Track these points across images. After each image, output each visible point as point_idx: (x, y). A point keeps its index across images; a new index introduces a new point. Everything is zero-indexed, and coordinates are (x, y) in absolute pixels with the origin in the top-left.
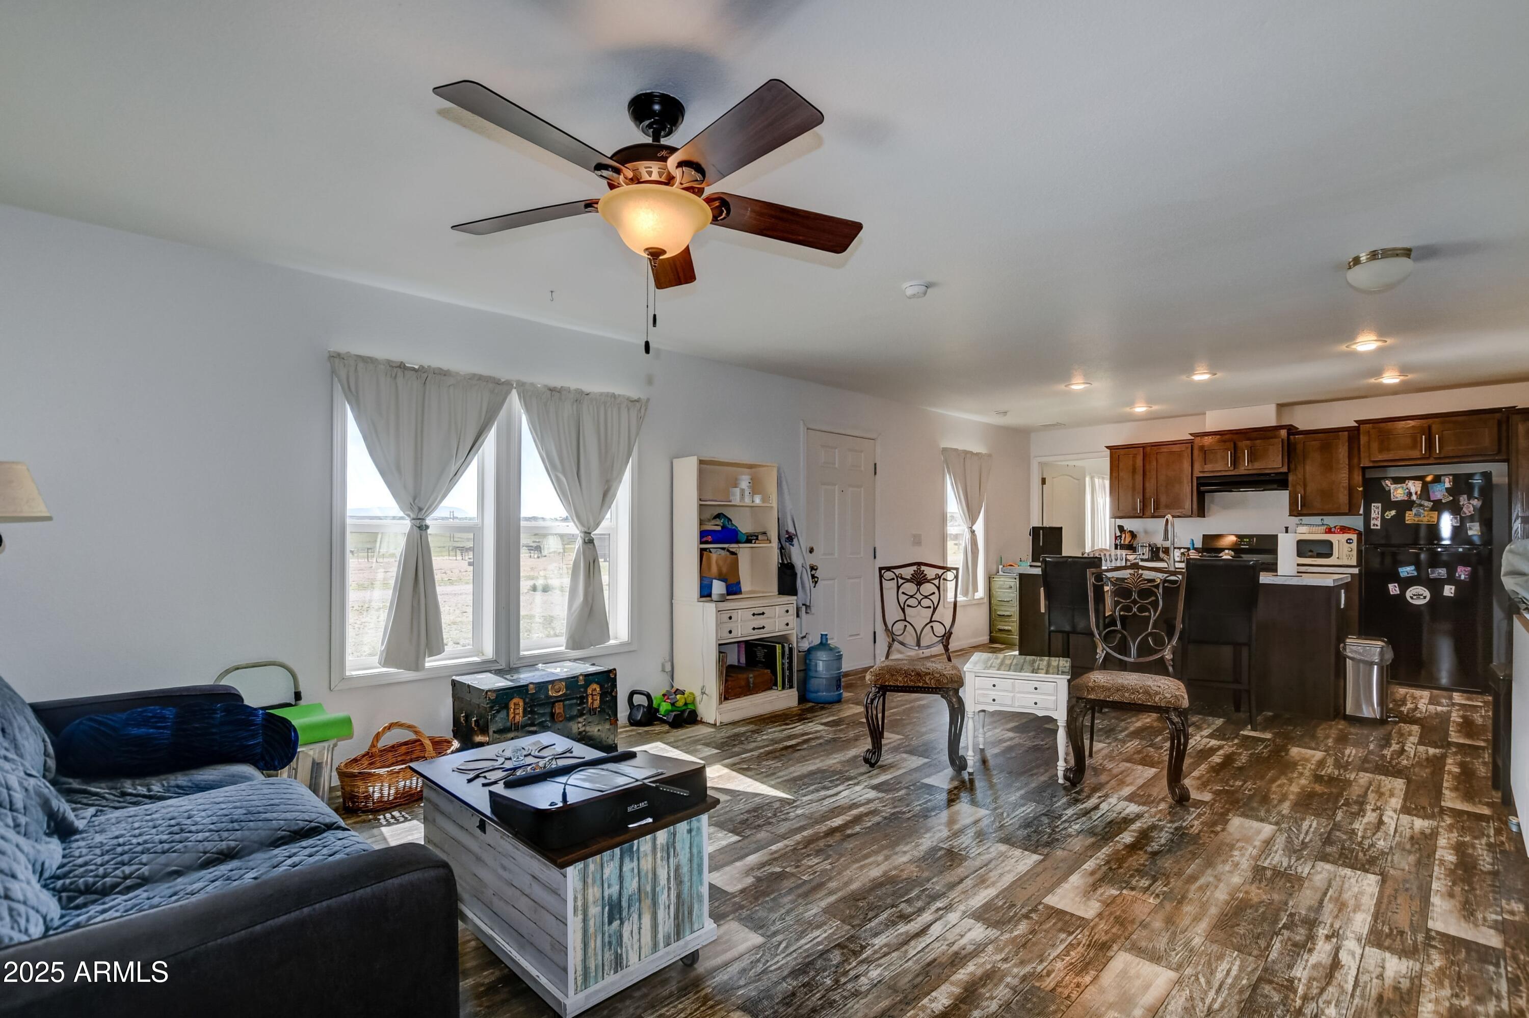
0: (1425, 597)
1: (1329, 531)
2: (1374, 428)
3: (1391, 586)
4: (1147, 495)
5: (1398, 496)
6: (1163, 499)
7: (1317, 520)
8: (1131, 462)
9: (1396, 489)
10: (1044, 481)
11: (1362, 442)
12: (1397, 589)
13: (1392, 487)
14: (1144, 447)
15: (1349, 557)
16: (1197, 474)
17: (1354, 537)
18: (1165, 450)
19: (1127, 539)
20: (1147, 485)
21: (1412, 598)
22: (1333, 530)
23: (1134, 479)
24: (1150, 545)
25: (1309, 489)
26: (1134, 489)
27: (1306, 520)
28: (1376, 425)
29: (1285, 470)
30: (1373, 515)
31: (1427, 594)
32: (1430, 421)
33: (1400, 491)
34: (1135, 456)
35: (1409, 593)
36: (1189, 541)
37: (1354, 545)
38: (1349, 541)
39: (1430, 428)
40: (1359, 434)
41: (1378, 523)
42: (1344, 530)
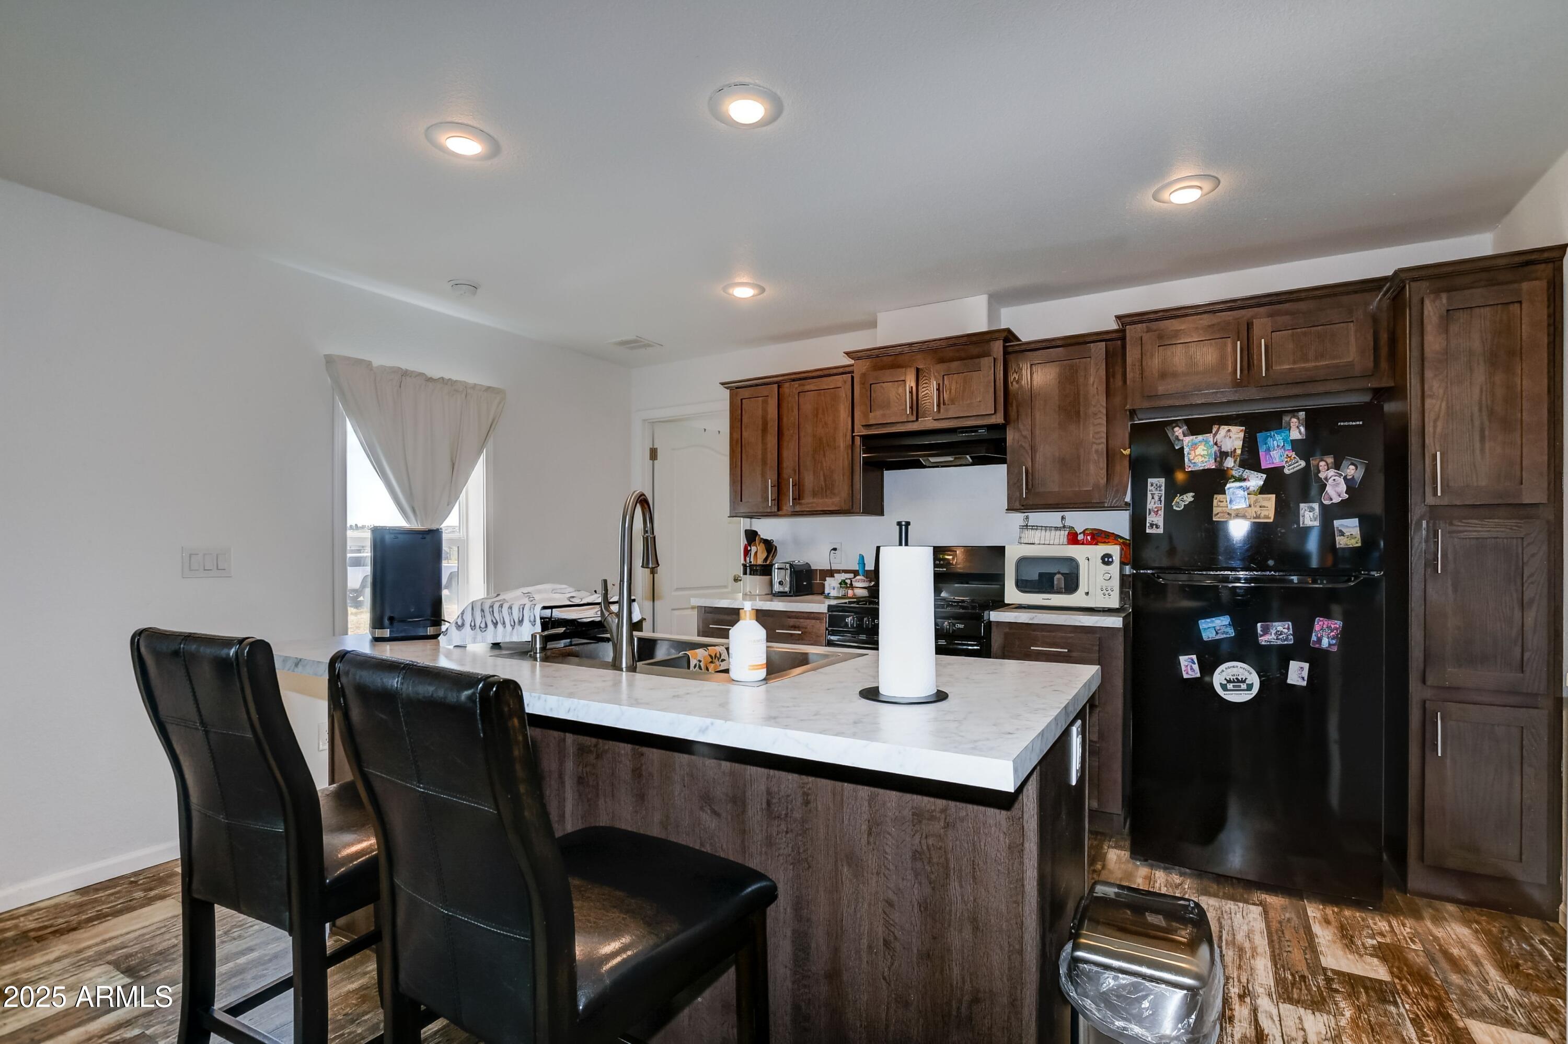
0: (1250, 687)
1: (1073, 539)
2: (1149, 330)
3: (1184, 660)
4: (785, 476)
5: (1198, 460)
6: (809, 481)
7: (1053, 518)
8: (760, 412)
9: (1194, 446)
10: (654, 454)
11: (1129, 360)
12: (1196, 667)
13: (1188, 440)
14: (780, 385)
15: (1106, 592)
16: (860, 431)
17: (1115, 550)
18: (812, 387)
19: (759, 555)
20: (785, 453)
21: (1224, 687)
22: (1080, 537)
23: (764, 443)
24: (791, 566)
25: (1039, 458)
26: (764, 462)
27: (1036, 518)
28: (1154, 325)
29: (999, 419)
30: (1151, 504)
31: (1254, 679)
32: (1247, 313)
33: (1201, 450)
34: (765, 402)
35: (1219, 677)
36: (857, 559)
37: (1115, 568)
38: (1106, 559)
39: (1249, 326)
40: (1124, 347)
41: (1159, 520)
42: (1097, 537)
